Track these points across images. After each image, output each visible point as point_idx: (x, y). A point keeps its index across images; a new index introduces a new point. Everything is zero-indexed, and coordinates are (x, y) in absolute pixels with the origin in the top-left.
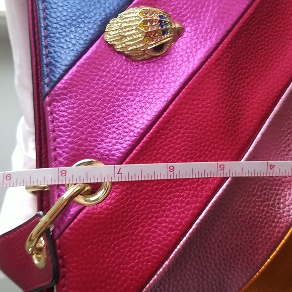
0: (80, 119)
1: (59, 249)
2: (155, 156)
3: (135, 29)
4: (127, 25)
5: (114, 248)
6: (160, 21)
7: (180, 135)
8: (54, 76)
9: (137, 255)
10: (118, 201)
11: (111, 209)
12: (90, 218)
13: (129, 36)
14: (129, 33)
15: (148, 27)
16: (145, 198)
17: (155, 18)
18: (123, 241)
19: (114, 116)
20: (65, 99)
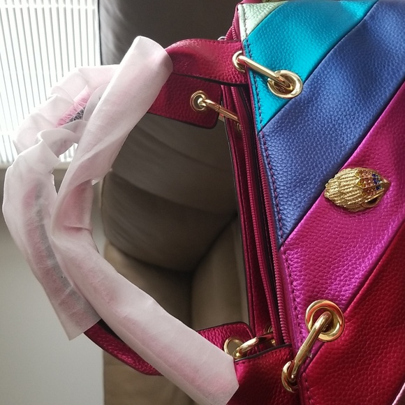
0: (312, 265)
1: (306, 381)
2: (378, 296)
3: (353, 187)
4: (345, 184)
5: (353, 382)
6: (374, 179)
7: (397, 277)
8: (287, 229)
9: (373, 388)
10: (352, 338)
11: (347, 345)
12: (330, 353)
13: (348, 193)
14: (348, 190)
15: (365, 184)
16: (373, 335)
17: (369, 176)
18: (360, 375)
19: (340, 261)
20: (298, 248)
